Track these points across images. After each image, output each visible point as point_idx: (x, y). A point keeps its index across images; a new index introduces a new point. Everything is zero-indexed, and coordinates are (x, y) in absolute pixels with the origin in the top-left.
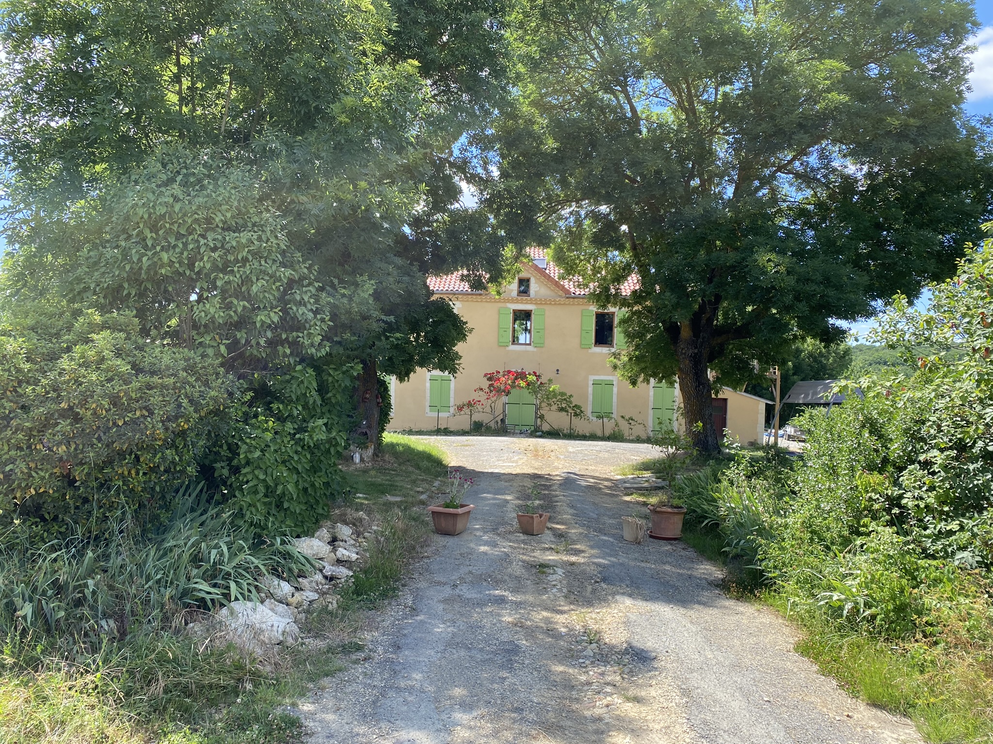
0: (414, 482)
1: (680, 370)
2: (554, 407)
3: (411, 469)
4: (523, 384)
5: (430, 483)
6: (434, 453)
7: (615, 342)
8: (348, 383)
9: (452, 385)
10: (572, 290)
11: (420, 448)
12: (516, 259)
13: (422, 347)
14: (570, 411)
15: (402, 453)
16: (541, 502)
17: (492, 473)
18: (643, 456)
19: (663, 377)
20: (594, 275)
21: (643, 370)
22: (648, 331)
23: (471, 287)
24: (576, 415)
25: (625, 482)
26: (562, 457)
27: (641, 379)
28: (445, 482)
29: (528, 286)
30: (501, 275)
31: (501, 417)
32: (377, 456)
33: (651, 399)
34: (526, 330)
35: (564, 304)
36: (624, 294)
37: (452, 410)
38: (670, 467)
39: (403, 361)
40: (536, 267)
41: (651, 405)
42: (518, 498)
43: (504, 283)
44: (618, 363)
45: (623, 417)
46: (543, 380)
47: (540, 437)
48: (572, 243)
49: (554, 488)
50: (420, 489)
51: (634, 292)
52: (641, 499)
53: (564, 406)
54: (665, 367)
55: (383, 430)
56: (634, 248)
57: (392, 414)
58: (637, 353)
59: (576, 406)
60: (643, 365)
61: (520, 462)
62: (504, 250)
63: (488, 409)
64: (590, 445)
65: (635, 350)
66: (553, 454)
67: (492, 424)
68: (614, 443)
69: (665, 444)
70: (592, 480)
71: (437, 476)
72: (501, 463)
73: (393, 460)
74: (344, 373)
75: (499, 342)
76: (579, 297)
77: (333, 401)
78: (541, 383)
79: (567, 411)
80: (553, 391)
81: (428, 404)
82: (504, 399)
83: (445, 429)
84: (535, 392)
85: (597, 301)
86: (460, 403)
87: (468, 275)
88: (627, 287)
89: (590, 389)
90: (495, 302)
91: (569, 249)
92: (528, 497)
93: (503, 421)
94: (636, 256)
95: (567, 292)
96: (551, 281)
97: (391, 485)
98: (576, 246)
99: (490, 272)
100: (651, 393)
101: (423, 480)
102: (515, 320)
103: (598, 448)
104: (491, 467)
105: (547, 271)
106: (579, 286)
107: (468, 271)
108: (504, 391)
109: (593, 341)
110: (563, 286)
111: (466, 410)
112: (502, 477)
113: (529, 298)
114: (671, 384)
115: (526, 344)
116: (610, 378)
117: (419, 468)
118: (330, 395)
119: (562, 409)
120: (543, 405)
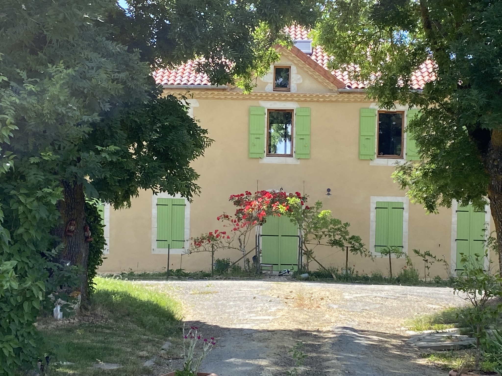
0: (136, 344)
1: (491, 188)
2: (325, 240)
3: (132, 326)
4: (282, 209)
5: (157, 344)
6: (163, 304)
7: (405, 151)
8: (43, 214)
9: (188, 211)
10: (347, 82)
11: (144, 297)
12: (271, 41)
13: (145, 161)
14: (346, 244)
15: (120, 305)
16: (308, 368)
17: (241, 330)
18: (443, 304)
19: (469, 198)
20: (376, 63)
21: (442, 189)
22: (448, 137)
23: (212, 80)
24: (354, 249)
25: (420, 340)
26: (335, 307)
27: (439, 201)
28: (177, 344)
29: (287, 78)
30: (251, 63)
31: (253, 254)
32: (86, 309)
33: (454, 226)
34: (286, 136)
35: (337, 101)
36: (416, 87)
37: (187, 245)
38: (478, 318)
39: (119, 181)
40: (298, 52)
41: (454, 236)
42: (276, 364)
43: (255, 74)
44: (408, 179)
45: (416, 252)
46: (310, 203)
47: (307, 280)
48: (345, 20)
49: (324, 349)
50: (144, 353)
51: (429, 85)
52: (442, 362)
53: (337, 237)
54: (471, 185)
55: (93, 274)
56: (428, 25)
57: (106, 252)
58: (433, 166)
59: (353, 238)
60: (442, 182)
61: (280, 314)
62: (254, 30)
63: (236, 244)
64: (373, 290)
65: (432, 162)
66: (323, 303)
67: (242, 264)
68: (404, 287)
69: (471, 287)
70: (375, 338)
71: (166, 335)
72: (253, 316)
73: (106, 314)
74: (39, 199)
75: (249, 153)
76: (356, 91)
77: (26, 238)
78: (307, 208)
79: (341, 245)
80: (324, 218)
81: (154, 237)
82: (258, 229)
83: (179, 271)
84: (299, 220)
85: (380, 97)
86: (197, 235)
87: (207, 65)
88: (420, 78)
89: (373, 215)
90: (244, 99)
91: (342, 28)
92: (289, 363)
93: (256, 259)
94: (431, 36)
95: (340, 84)
96: (319, 71)
97: (105, 348)
98: (350, 24)
99: (236, 59)
100: (454, 219)
101: (148, 341)
102: (271, 123)
103: (383, 294)
104: (240, 322)
105: (313, 58)
106: (356, 77)
107: (207, 58)
108: (257, 219)
109: (376, 150)
110: (335, 77)
111: (206, 245)
112: (255, 335)
113: (289, 94)
114: (481, 207)
115: (285, 155)
116: (399, 199)
117: (142, 324)
118: (21, 230)
119: (335, 243)
120: (310, 236)
